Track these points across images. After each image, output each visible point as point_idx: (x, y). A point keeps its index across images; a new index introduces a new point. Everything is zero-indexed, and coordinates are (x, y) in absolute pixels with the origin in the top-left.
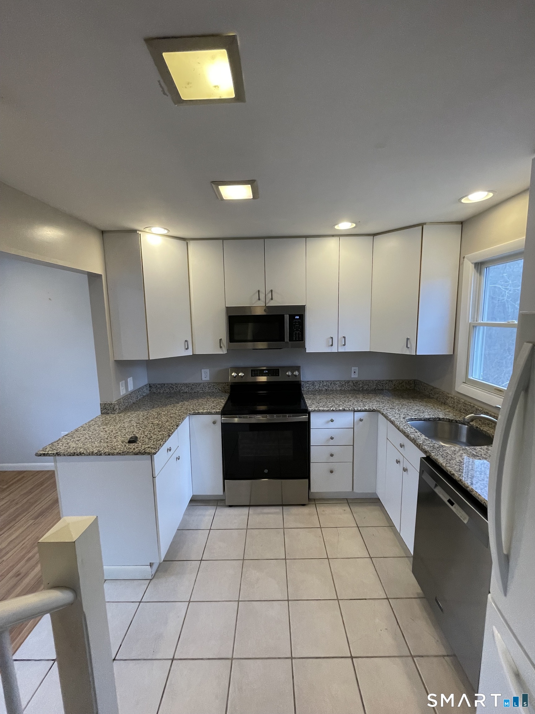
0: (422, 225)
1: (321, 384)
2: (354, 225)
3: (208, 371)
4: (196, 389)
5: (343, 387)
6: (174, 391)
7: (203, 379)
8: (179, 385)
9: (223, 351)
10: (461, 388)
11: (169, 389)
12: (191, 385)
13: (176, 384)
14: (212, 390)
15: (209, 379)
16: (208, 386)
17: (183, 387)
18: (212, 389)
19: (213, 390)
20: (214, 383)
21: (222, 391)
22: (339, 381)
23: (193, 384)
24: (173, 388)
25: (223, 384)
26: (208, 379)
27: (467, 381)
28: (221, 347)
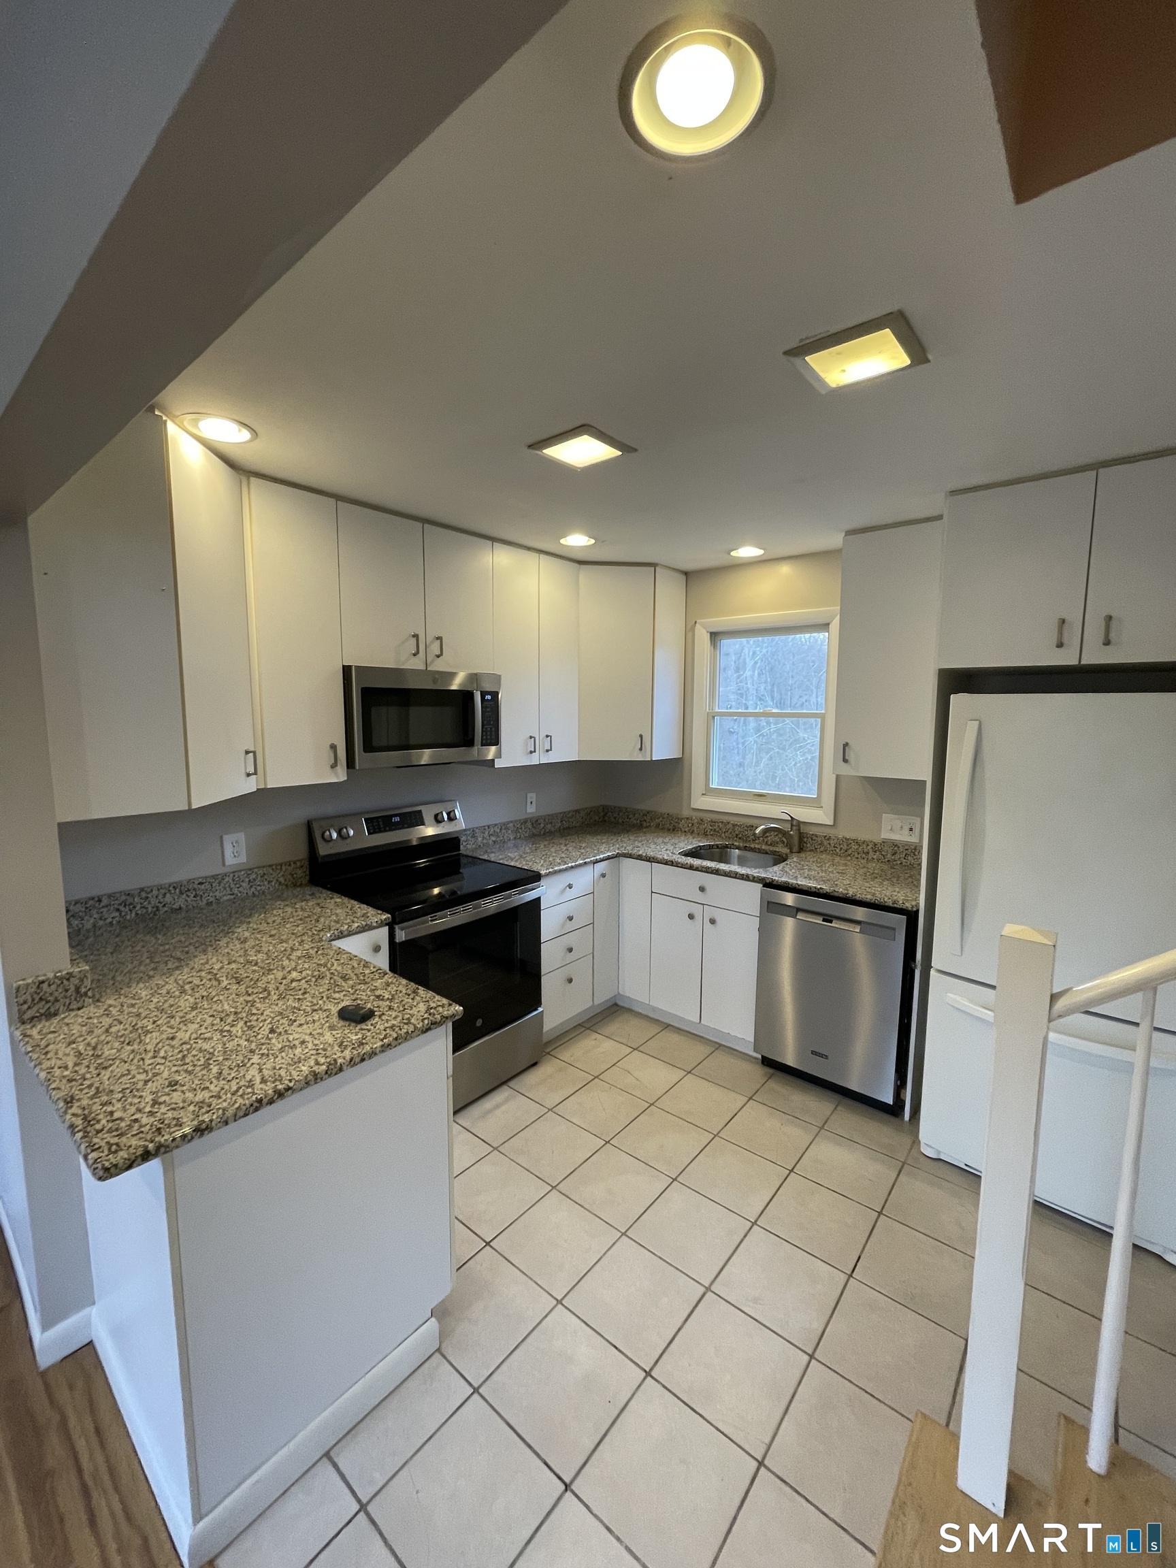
0: (653, 565)
1: (487, 833)
2: (593, 541)
3: (241, 837)
4: (211, 894)
5: (519, 832)
6: (137, 914)
7: (227, 863)
8: (155, 892)
9: (337, 776)
10: (701, 802)
11: (118, 910)
12: (196, 886)
13: (142, 890)
14: (259, 888)
15: (245, 861)
16: (247, 880)
17: (168, 895)
18: (259, 885)
19: (263, 888)
20: (264, 867)
21: (287, 886)
22: (511, 822)
23: (200, 880)
24: (131, 904)
25: (290, 865)
26: (243, 859)
27: (708, 791)
28: (334, 766)
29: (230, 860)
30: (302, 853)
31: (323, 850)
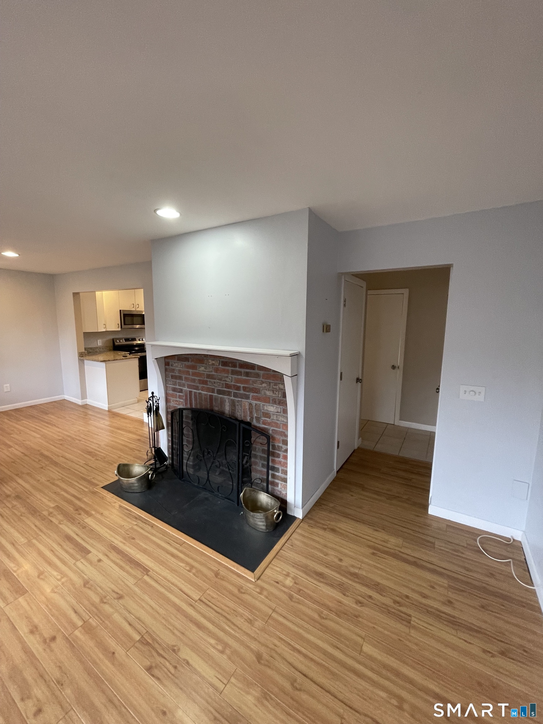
9: (119, 329)
16: (102, 348)
19: (105, 349)
20: (105, 346)
21: (110, 350)
23: (94, 347)
25: (109, 347)
26: (101, 344)
28: (118, 327)
29: (99, 344)
30: (112, 344)
31: (116, 344)
